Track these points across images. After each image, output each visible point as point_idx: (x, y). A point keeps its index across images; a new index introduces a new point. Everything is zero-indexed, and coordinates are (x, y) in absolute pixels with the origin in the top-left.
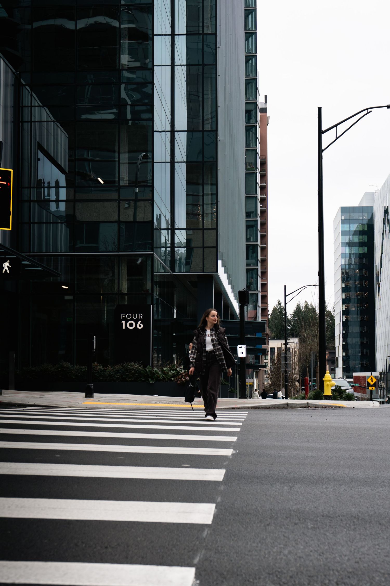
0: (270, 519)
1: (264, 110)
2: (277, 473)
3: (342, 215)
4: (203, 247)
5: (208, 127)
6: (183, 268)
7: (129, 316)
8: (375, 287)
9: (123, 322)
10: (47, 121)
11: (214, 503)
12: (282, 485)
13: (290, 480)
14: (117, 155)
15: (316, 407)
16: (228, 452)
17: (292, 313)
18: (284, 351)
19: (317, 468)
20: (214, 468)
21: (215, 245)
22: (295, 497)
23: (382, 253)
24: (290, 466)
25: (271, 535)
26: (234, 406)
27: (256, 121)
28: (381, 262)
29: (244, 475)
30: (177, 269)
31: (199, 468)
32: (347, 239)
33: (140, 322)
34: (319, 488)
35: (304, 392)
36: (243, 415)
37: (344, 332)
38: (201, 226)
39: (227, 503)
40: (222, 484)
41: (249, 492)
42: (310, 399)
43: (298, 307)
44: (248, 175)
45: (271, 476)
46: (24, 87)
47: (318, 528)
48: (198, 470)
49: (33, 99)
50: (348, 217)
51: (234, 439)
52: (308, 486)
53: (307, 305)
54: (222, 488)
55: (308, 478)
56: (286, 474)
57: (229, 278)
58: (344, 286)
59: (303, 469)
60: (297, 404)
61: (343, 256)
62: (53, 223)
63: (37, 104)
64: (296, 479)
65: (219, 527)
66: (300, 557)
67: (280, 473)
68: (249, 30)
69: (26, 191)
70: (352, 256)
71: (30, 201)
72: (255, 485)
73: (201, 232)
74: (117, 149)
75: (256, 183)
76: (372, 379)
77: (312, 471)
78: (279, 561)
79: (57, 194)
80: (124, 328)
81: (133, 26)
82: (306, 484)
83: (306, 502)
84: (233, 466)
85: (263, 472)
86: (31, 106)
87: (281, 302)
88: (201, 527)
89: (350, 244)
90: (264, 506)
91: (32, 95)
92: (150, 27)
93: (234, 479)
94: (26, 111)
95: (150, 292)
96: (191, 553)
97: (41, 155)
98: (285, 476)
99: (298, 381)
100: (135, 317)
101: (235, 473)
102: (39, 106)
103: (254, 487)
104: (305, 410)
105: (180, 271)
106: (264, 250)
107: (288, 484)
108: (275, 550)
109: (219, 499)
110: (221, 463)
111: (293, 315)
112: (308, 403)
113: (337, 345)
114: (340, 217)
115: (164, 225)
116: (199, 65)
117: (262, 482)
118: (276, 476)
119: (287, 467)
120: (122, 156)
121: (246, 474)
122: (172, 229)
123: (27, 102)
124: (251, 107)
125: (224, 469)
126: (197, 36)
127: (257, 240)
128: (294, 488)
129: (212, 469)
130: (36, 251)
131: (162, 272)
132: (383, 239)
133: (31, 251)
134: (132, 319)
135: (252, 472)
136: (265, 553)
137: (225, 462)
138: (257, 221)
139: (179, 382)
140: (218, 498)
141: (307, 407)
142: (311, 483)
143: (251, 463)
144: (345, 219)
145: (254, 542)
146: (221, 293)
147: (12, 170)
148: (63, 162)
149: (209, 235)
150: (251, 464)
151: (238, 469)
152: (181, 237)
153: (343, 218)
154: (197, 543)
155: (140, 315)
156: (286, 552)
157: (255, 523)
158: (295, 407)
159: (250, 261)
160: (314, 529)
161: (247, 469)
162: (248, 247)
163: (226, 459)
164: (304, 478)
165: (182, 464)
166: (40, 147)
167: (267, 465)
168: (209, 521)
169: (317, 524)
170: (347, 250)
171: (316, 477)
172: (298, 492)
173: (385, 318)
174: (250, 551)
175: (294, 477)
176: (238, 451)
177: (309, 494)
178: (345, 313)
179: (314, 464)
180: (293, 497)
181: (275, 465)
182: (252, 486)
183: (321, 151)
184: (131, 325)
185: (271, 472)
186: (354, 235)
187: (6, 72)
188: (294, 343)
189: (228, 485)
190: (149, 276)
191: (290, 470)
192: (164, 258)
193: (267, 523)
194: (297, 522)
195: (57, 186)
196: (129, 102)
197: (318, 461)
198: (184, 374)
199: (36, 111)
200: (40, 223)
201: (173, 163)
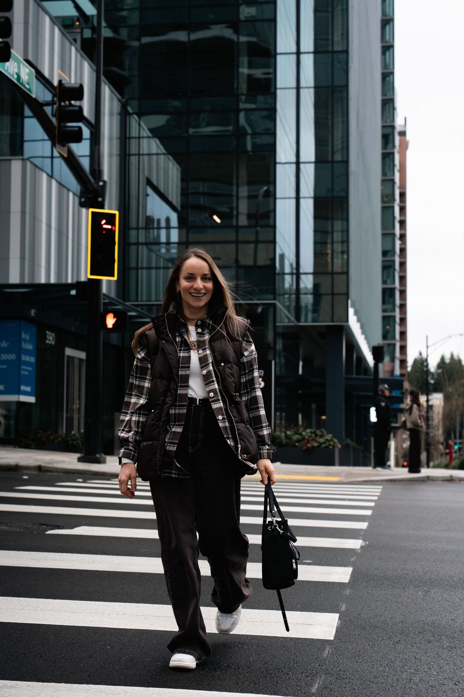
0: (400, 634)
1: (403, 134)
2: (411, 573)
4: (333, 294)
5: (338, 157)
6: (310, 316)
10: (157, 154)
11: (338, 613)
12: (416, 589)
13: (426, 583)
14: (235, 188)
15: (461, 480)
16: (355, 544)
18: (425, 410)
19: (457, 567)
20: (339, 566)
21: (345, 292)
22: (430, 606)
24: (426, 564)
25: (401, 655)
26: (366, 479)
27: (394, 146)
29: (374, 575)
30: (303, 318)
31: (323, 565)
34: (458, 594)
35: (448, 457)
36: (377, 490)
38: (330, 269)
39: (352, 612)
40: (348, 587)
41: (378, 597)
42: (454, 468)
43: (443, 359)
44: (384, 209)
45: (404, 577)
46: (131, 117)
47: (455, 648)
48: (321, 567)
49: (141, 129)
51: (363, 525)
52: (445, 591)
53: (452, 356)
54: (348, 592)
55: (447, 580)
56: (421, 575)
57: (362, 327)
59: (441, 568)
62: (164, 268)
63: (145, 135)
64: (432, 581)
65: (342, 644)
66: (432, 686)
67: (414, 572)
68: (386, 42)
69: (133, 233)
71: (138, 244)
72: (386, 588)
73: (329, 277)
74: (234, 182)
75: (394, 218)
77: (451, 571)
78: (408, 691)
79: (168, 236)
81: (253, 39)
82: (443, 588)
83: (443, 613)
84: (361, 563)
85: (395, 572)
86: (139, 138)
88: (322, 643)
90: (394, 617)
91: (140, 125)
92: (272, 43)
93: (361, 580)
94: (134, 143)
95: (272, 345)
96: (309, 678)
97: (150, 191)
98: (420, 577)
99: (442, 444)
101: (364, 573)
102: (148, 137)
103: (383, 591)
104: (448, 485)
105: (307, 321)
106: (403, 293)
107: (423, 589)
108: (404, 676)
109: (343, 608)
110: (348, 559)
111: (437, 367)
112: (451, 476)
115: (287, 269)
116: (328, 87)
117: (393, 584)
118: (410, 577)
119: (423, 565)
120: (241, 189)
121: (376, 574)
122: (297, 274)
123: (134, 132)
124: (388, 131)
125: (351, 567)
126: (326, 55)
127: (394, 282)
128: (429, 593)
129: (337, 566)
130: (144, 300)
131: (286, 323)
133: (139, 299)
135: (383, 571)
136: (392, 680)
137: (352, 557)
138: (394, 261)
139: (304, 448)
140: (342, 605)
141: (451, 480)
142: (450, 587)
143: (382, 559)
145: (381, 665)
146: (353, 346)
147: (117, 213)
148: (175, 198)
149: (339, 280)
150: (381, 561)
151: (366, 568)
152: (307, 282)
154: (317, 665)
156: (416, 679)
157: (383, 640)
159: (388, 307)
160: (450, 649)
161: (377, 567)
162: (384, 291)
163: (354, 553)
164: (442, 580)
165: (303, 560)
166: (149, 182)
167: (400, 562)
168: (330, 635)
169: (454, 642)
171: (455, 579)
172: (434, 599)
174: (375, 677)
175: (431, 579)
176: (367, 543)
177: (447, 602)
179: (454, 561)
180: (428, 606)
181: (409, 562)
182: (381, 590)
185: (404, 572)
187: (111, 100)
188: (437, 399)
189: (355, 588)
190: (271, 326)
191: (426, 569)
192: (287, 304)
193: (397, 640)
194: (432, 638)
195: (168, 227)
196: (249, 131)
197: (459, 558)
198: (310, 439)
199: (144, 142)
200: (149, 268)
201: (298, 198)
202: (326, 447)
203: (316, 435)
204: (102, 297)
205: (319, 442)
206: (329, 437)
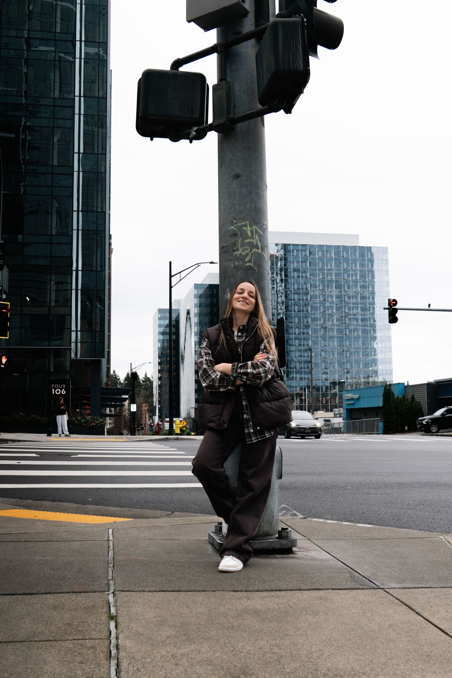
3: (159, 314)
4: (96, 342)
7: (56, 386)
8: (180, 362)
9: (53, 390)
15: (182, 439)
17: (124, 379)
21: (103, 342)
23: (185, 340)
26: (139, 440)
28: (184, 346)
32: (162, 330)
33: (63, 390)
37: (159, 391)
38: (94, 329)
50: (163, 316)
58: (160, 361)
60: (172, 438)
61: (159, 341)
70: (165, 341)
73: (94, 333)
74: (49, 282)
76: (184, 423)
80: (53, 393)
87: (115, 371)
89: (163, 333)
95: (69, 371)
100: (60, 387)
104: (177, 441)
111: (125, 380)
112: (178, 437)
113: (154, 400)
114: (158, 315)
116: (94, 230)
126: (94, 213)
130: (4, 345)
132: (186, 330)
134: (58, 388)
139: (88, 426)
144: (161, 317)
147: (9, 303)
153: (159, 316)
155: (64, 386)
158: (171, 440)
170: (161, 337)
173: (187, 382)
178: (160, 379)
183: (171, 287)
184: (58, 392)
186: (166, 327)
198: (91, 421)
202: (100, 425)
203: (94, 419)
205: (96, 423)
206: (101, 420)
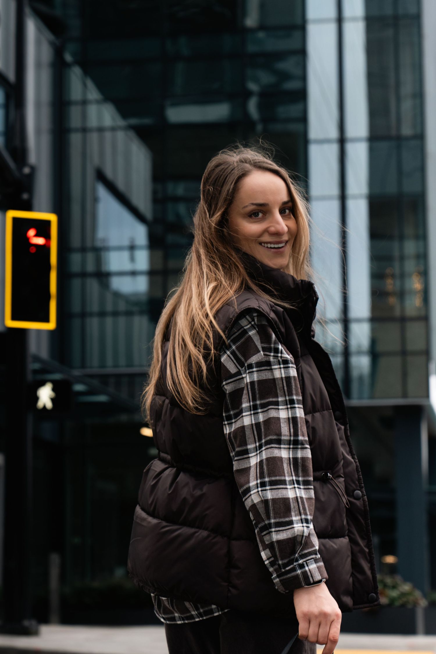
4: (404, 353)
5: (407, 130)
6: (366, 389)
10: (113, 129)
21: (424, 349)
30: (356, 394)
46: (69, 70)
49: (87, 89)
62: (125, 314)
63: (93, 98)
69: (76, 257)
71: (83, 275)
73: (397, 326)
79: (132, 262)
86: (84, 102)
94: (75, 111)
97: (102, 192)
102: (98, 101)
105: (362, 398)
116: (387, 17)
122: (345, 320)
123: (76, 94)
133: (88, 365)
147: (53, 219)
148: (143, 201)
166: (101, 176)
195: (132, 247)
199: (93, 110)
200: (102, 314)
201: (343, 198)
202: (402, 606)
204: (29, 359)
205: (390, 598)
206: (406, 587)
